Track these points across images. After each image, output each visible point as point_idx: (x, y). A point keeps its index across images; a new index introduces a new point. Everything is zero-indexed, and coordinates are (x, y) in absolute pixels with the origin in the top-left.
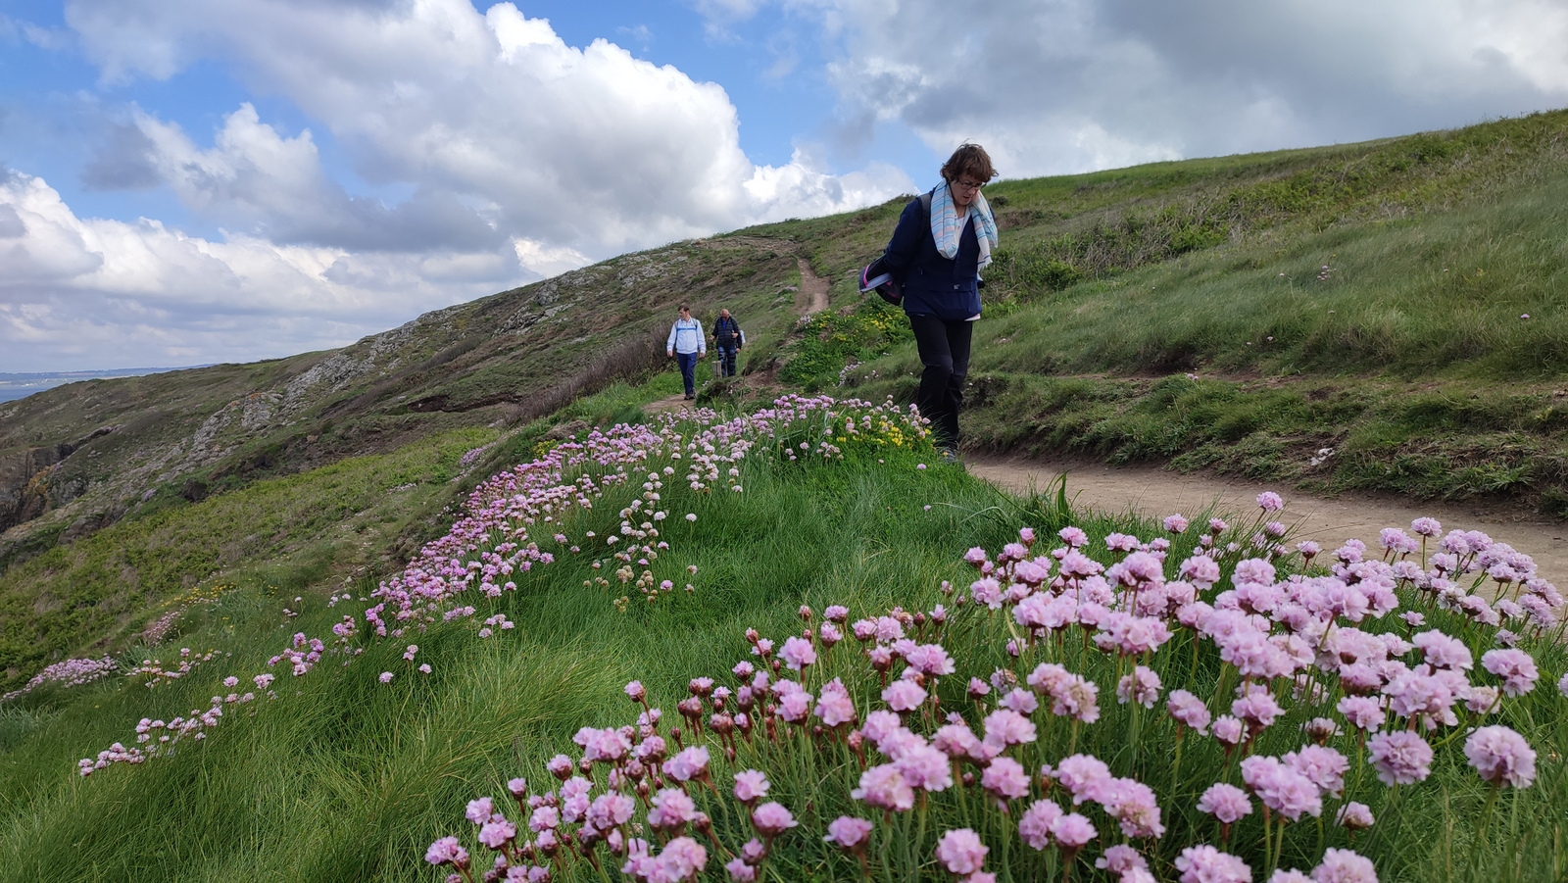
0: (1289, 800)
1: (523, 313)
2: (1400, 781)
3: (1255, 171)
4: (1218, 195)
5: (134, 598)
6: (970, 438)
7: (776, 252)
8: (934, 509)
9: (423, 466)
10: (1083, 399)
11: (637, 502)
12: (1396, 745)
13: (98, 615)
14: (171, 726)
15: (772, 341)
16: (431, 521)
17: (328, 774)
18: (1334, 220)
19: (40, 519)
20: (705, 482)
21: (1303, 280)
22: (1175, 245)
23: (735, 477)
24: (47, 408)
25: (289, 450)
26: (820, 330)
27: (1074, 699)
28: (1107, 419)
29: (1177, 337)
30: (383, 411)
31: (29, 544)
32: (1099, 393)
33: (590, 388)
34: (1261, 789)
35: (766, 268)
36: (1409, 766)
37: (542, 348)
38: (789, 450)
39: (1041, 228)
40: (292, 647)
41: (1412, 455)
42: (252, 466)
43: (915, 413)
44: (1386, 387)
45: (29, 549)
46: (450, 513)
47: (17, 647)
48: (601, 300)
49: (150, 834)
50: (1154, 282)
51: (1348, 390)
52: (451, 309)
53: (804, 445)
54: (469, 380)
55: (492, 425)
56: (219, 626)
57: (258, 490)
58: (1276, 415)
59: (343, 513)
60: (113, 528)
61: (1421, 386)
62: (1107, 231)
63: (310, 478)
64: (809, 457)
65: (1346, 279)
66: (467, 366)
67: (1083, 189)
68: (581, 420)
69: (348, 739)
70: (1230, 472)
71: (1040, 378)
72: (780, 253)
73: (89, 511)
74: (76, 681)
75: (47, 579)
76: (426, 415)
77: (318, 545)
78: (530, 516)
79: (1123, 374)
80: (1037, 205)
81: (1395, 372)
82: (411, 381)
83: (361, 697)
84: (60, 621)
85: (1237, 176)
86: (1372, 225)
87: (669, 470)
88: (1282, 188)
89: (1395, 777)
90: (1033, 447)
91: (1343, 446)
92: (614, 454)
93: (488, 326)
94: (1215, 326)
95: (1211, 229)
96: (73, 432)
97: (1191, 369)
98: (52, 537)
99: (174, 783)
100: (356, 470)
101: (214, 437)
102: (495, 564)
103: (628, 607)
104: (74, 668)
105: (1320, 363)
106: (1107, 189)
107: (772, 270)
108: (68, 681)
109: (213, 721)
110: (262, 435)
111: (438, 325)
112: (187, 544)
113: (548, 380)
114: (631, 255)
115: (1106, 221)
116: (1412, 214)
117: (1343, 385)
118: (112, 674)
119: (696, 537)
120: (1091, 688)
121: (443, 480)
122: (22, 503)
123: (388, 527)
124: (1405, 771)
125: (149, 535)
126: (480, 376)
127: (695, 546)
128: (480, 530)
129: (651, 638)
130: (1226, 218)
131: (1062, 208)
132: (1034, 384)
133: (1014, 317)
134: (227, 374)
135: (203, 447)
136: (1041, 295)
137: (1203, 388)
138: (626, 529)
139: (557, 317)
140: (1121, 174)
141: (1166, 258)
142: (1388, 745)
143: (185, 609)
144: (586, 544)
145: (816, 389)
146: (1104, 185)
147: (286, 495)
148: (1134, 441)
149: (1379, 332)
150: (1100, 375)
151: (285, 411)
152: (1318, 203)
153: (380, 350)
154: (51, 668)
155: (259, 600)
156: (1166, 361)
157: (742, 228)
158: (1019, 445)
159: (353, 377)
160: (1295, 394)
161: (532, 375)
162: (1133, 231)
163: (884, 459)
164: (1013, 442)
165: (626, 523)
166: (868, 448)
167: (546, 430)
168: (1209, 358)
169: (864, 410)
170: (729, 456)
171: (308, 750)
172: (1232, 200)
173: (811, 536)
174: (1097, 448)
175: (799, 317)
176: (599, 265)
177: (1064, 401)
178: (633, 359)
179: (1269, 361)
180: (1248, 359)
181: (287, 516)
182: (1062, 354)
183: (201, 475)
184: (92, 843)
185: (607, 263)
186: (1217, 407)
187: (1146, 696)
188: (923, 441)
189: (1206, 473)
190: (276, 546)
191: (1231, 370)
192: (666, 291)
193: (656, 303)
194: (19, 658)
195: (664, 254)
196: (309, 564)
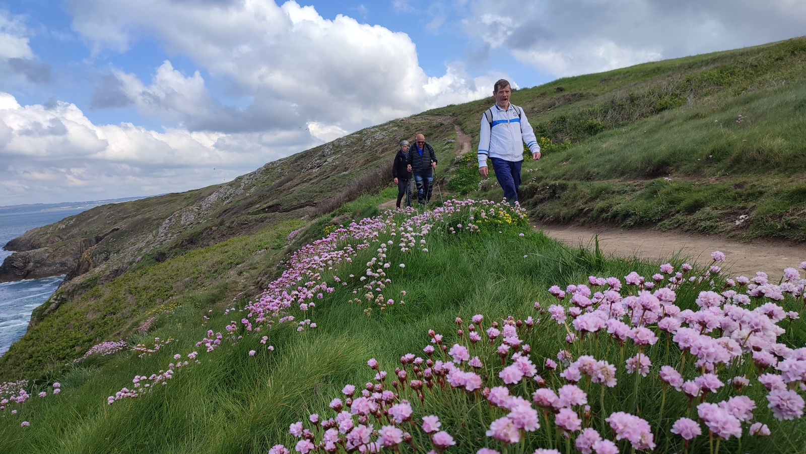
0: (723, 428)
1: (316, 160)
2: (786, 418)
3: (700, 65)
4: (679, 78)
5: (134, 311)
6: (548, 216)
7: (443, 122)
8: (528, 257)
9: (269, 241)
10: (608, 193)
11: (374, 259)
12: (784, 398)
13: (117, 319)
14: (150, 378)
15: (442, 169)
16: (274, 268)
17: (225, 402)
18: (745, 89)
19: (88, 273)
20: (409, 247)
21: (728, 123)
22: (657, 107)
23: (424, 244)
24: (89, 219)
25: (204, 235)
26: (467, 162)
27: (602, 374)
28: (621, 203)
29: (659, 158)
30: (249, 213)
31: (83, 285)
32: (617, 189)
33: (351, 197)
34: (708, 421)
35: (438, 131)
36: (791, 410)
37: (326, 178)
38: (452, 228)
39: (583, 102)
40: (207, 337)
41: (791, 218)
42: (187, 243)
43: (517, 206)
44: (776, 180)
45: (83, 288)
46: (283, 264)
47: (80, 336)
48: (355, 152)
49: (141, 433)
50: (645, 128)
51: (756, 183)
52: (280, 160)
53: (460, 225)
54: (291, 196)
55: (303, 218)
56: (174, 324)
57: (190, 255)
58: (715, 198)
59: (231, 266)
60: (122, 276)
61: (796, 179)
62: (619, 102)
63: (214, 248)
64: (462, 232)
65: (752, 121)
66: (289, 189)
67: (605, 80)
68: (346, 214)
69: (235, 384)
70: (690, 230)
71: (584, 183)
72: (445, 123)
73: (111, 268)
74: (107, 353)
75: (92, 302)
76: (270, 214)
77: (219, 282)
78: (321, 267)
79: (629, 179)
80: (580, 90)
81: (781, 172)
82: (262, 198)
83: (240, 362)
84: (99, 322)
85: (690, 68)
86: (766, 91)
87: (391, 242)
88: (715, 73)
89: (783, 416)
90: (582, 220)
91: (753, 214)
92: (362, 233)
93: (299, 168)
94: (680, 151)
95: (677, 98)
96: (102, 230)
97: (666, 175)
98: (93, 282)
99: (152, 407)
100: (237, 244)
101: (168, 230)
102: (304, 293)
103: (371, 313)
104: (105, 347)
105: (739, 169)
106: (618, 79)
107: (442, 132)
108: (104, 353)
109: (170, 376)
110: (191, 228)
111: (274, 169)
112: (157, 283)
113: (330, 194)
114: (369, 128)
115: (618, 97)
116: (788, 84)
117: (752, 180)
118: (124, 349)
119: (405, 276)
120: (612, 368)
121: (279, 247)
122: (79, 266)
123: (253, 272)
124: (789, 413)
125: (139, 279)
126: (296, 194)
127: (405, 280)
128: (297, 275)
129: (383, 330)
130: (685, 91)
131: (594, 91)
132: (581, 186)
133: (570, 150)
134: (173, 198)
135: (163, 235)
136: (584, 139)
137: (674, 185)
138: (369, 272)
139: (333, 162)
140: (626, 71)
141: (652, 115)
142: (779, 399)
143: (158, 316)
144: (349, 281)
145: (466, 193)
146: (617, 77)
147: (203, 257)
148: (636, 215)
149: (771, 151)
150: (617, 180)
151: (201, 215)
152: (735, 80)
153: (246, 183)
154: (95, 347)
155: (193, 310)
156: (653, 171)
157: (425, 111)
158: (574, 219)
159: (233, 197)
160: (726, 186)
161: (322, 192)
162: (633, 101)
163: (501, 230)
164: (571, 217)
165: (369, 270)
166: (493, 225)
167: (329, 220)
168: (677, 169)
169: (490, 206)
170: (420, 233)
171: (216, 390)
172: (688, 81)
173: (465, 274)
174: (617, 219)
175: (456, 155)
176: (353, 134)
177: (598, 194)
178: (372, 182)
179: (710, 168)
180: (699, 168)
181: (204, 268)
182: (596, 169)
183: (162, 249)
184: (114, 438)
185: (357, 133)
186: (682, 195)
187: (643, 369)
188: (522, 220)
189: (676, 231)
190: (199, 283)
191: (690, 174)
192: (387, 146)
193: (382, 152)
194: (81, 342)
195: (386, 127)
196: (215, 291)
